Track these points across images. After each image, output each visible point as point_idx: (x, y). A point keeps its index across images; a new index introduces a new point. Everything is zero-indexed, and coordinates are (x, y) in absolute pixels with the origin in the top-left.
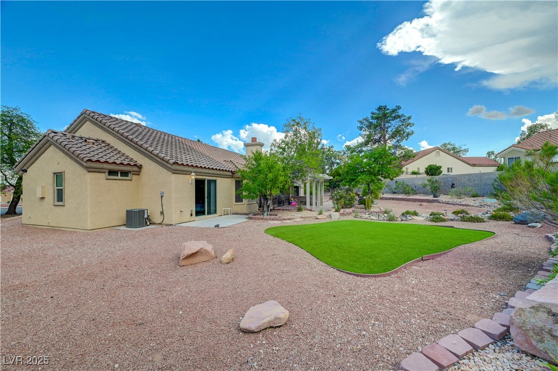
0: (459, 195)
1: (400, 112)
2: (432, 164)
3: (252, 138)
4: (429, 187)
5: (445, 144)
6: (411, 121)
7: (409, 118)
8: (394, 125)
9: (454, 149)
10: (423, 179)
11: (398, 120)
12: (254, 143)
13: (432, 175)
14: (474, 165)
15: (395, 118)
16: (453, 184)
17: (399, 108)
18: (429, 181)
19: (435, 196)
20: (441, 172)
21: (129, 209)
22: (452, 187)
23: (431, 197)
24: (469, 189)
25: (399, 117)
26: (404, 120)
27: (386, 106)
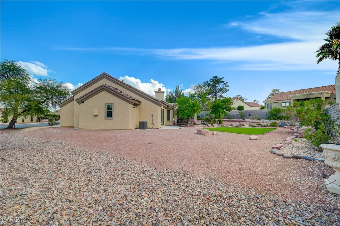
0: (253, 119)
1: (223, 80)
2: (240, 105)
3: (159, 89)
4: (240, 116)
5: (238, 96)
6: (228, 84)
7: (227, 83)
8: (220, 86)
9: (241, 98)
10: (237, 112)
11: (222, 83)
12: (160, 91)
13: (240, 110)
14: (251, 106)
15: (221, 82)
16: (250, 114)
17: (223, 78)
18: (240, 113)
19: (243, 119)
20: (244, 109)
21: (140, 121)
22: (249, 115)
23: (241, 120)
24: (257, 116)
25: (222, 82)
26: (225, 84)
27: (217, 77)
